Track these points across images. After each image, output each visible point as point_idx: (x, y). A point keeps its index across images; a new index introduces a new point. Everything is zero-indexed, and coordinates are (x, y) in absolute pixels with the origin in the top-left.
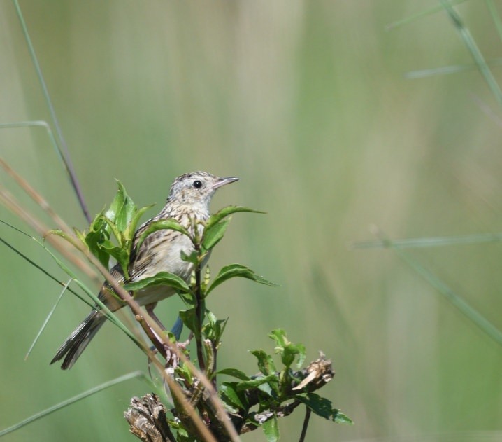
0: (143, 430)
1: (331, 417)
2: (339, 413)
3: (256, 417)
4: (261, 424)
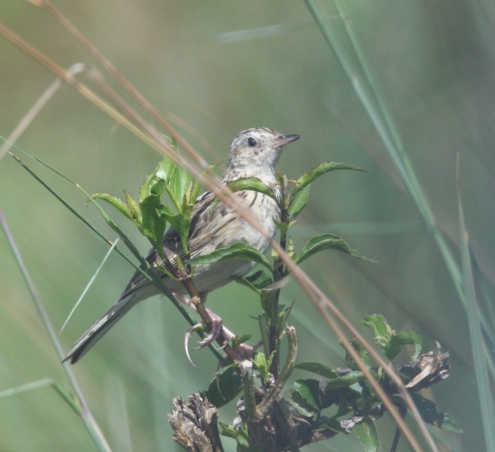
0: (190, 436)
1: (435, 423)
2: (446, 418)
3: (341, 422)
4: (348, 431)
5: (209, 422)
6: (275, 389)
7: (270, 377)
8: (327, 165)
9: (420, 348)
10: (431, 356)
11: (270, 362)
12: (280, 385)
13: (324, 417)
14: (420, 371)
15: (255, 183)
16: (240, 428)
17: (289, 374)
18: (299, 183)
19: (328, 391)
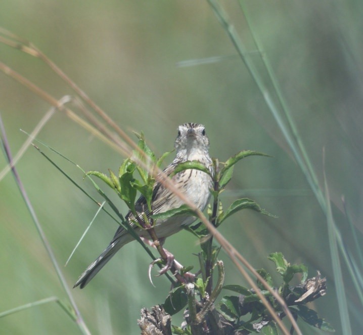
1: (317, 325)
2: (324, 322)
3: (254, 325)
4: (258, 331)
5: (165, 325)
6: (209, 303)
7: (206, 294)
8: (245, 153)
9: (307, 275)
10: (314, 280)
11: (206, 284)
12: (213, 300)
13: (242, 321)
14: (307, 291)
15: (197, 164)
16: (185, 329)
17: (219, 292)
18: (227, 165)
19: (245, 304)
